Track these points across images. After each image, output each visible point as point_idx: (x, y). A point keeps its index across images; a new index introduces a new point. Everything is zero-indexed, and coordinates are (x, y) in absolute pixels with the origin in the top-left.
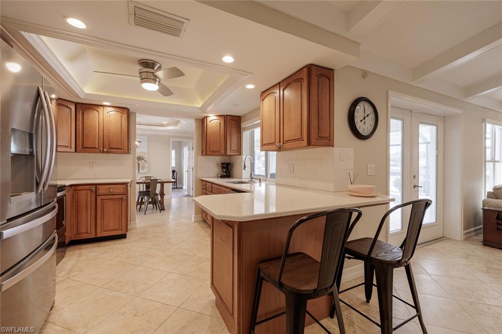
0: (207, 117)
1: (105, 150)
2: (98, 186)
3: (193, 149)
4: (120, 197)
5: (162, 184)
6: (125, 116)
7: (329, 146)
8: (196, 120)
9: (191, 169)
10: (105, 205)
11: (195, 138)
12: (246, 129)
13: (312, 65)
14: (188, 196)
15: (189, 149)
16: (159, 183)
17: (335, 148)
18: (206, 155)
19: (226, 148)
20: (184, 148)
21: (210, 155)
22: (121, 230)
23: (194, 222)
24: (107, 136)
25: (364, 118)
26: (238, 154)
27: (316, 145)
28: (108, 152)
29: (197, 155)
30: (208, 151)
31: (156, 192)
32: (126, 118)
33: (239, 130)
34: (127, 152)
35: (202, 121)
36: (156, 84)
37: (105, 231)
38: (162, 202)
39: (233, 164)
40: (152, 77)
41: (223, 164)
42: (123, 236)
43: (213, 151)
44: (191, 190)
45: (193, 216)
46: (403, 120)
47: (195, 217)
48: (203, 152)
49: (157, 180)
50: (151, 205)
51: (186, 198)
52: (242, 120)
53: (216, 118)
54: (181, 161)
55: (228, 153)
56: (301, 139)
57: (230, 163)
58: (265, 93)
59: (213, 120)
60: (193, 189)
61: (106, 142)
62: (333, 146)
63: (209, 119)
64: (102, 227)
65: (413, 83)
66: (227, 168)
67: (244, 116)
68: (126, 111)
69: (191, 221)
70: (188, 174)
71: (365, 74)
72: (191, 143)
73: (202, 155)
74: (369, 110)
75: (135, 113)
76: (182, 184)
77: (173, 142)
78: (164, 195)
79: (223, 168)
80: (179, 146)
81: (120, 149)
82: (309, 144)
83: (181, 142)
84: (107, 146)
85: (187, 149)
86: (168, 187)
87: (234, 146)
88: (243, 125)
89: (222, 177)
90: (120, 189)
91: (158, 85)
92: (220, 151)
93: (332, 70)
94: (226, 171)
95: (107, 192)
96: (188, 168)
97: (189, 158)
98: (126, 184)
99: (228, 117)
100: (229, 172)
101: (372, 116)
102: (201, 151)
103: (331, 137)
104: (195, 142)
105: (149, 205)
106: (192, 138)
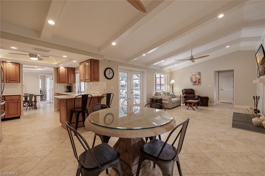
0: (59, 68)
1: (7, 81)
2: (5, 97)
3: (52, 79)
4: (17, 101)
5: (35, 96)
6: (18, 67)
7: (98, 81)
8: (54, 68)
9: (52, 90)
10: (9, 105)
11: (53, 74)
12: (77, 73)
13: (91, 59)
14: (50, 103)
15: (50, 79)
16: (34, 96)
17: (100, 82)
18: (59, 83)
19: (68, 80)
20: (47, 79)
21: (61, 83)
22: (18, 114)
23: (54, 111)
24: (8, 75)
25: (109, 73)
26: (74, 82)
27: (93, 81)
28: (9, 82)
29: (55, 83)
30: (60, 82)
31: (32, 101)
32: (19, 67)
33: (74, 74)
34: (19, 82)
35: (57, 69)
36: (36, 58)
37: (9, 115)
38: (35, 106)
39: (72, 87)
40: (35, 56)
41: (67, 87)
42: (19, 118)
43: (62, 82)
44: (52, 100)
45: (53, 109)
46: (127, 73)
47: (54, 109)
48: (58, 82)
49: (33, 94)
50: (29, 107)
51: (49, 104)
52: (76, 69)
53: (63, 68)
54: (45, 85)
55: (69, 82)
56: (89, 79)
57: (71, 87)
58: (81, 63)
59: (62, 69)
60: (53, 99)
61: (8, 78)
62: (99, 81)
63: (60, 69)
64: (8, 114)
65: (127, 63)
66: (69, 88)
67: (76, 68)
68: (18, 64)
69: (52, 111)
70: (50, 92)
71: (110, 61)
72: (52, 76)
73: (58, 83)
74: (111, 71)
75: (22, 65)
76: (46, 98)
77: (40, 76)
78: (37, 102)
79: (67, 88)
80: (44, 78)
81: (16, 81)
82: (91, 81)
83: (45, 76)
84: (8, 80)
85: (49, 79)
86: (38, 98)
87: (72, 80)
88: (76, 71)
89: (67, 92)
90: (17, 98)
91: (38, 58)
92: (65, 82)
93: (99, 60)
94: (69, 90)
95: (10, 99)
96: (50, 89)
97: (50, 84)
98: (20, 95)
99: (69, 68)
100: (71, 90)
101: (112, 73)
102: (57, 82)
103: (98, 79)
104: (53, 76)
105: (28, 107)
106: (52, 74)
